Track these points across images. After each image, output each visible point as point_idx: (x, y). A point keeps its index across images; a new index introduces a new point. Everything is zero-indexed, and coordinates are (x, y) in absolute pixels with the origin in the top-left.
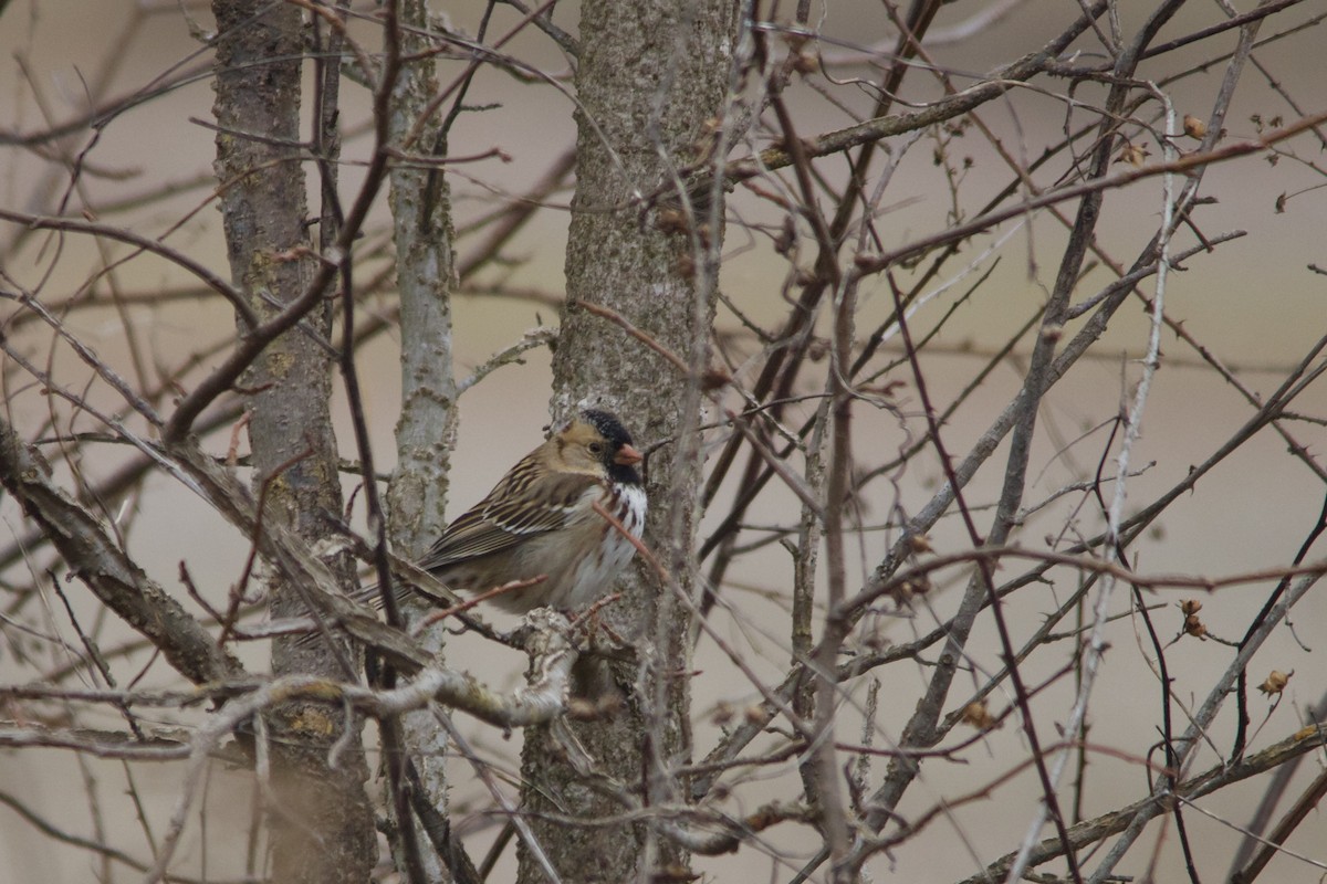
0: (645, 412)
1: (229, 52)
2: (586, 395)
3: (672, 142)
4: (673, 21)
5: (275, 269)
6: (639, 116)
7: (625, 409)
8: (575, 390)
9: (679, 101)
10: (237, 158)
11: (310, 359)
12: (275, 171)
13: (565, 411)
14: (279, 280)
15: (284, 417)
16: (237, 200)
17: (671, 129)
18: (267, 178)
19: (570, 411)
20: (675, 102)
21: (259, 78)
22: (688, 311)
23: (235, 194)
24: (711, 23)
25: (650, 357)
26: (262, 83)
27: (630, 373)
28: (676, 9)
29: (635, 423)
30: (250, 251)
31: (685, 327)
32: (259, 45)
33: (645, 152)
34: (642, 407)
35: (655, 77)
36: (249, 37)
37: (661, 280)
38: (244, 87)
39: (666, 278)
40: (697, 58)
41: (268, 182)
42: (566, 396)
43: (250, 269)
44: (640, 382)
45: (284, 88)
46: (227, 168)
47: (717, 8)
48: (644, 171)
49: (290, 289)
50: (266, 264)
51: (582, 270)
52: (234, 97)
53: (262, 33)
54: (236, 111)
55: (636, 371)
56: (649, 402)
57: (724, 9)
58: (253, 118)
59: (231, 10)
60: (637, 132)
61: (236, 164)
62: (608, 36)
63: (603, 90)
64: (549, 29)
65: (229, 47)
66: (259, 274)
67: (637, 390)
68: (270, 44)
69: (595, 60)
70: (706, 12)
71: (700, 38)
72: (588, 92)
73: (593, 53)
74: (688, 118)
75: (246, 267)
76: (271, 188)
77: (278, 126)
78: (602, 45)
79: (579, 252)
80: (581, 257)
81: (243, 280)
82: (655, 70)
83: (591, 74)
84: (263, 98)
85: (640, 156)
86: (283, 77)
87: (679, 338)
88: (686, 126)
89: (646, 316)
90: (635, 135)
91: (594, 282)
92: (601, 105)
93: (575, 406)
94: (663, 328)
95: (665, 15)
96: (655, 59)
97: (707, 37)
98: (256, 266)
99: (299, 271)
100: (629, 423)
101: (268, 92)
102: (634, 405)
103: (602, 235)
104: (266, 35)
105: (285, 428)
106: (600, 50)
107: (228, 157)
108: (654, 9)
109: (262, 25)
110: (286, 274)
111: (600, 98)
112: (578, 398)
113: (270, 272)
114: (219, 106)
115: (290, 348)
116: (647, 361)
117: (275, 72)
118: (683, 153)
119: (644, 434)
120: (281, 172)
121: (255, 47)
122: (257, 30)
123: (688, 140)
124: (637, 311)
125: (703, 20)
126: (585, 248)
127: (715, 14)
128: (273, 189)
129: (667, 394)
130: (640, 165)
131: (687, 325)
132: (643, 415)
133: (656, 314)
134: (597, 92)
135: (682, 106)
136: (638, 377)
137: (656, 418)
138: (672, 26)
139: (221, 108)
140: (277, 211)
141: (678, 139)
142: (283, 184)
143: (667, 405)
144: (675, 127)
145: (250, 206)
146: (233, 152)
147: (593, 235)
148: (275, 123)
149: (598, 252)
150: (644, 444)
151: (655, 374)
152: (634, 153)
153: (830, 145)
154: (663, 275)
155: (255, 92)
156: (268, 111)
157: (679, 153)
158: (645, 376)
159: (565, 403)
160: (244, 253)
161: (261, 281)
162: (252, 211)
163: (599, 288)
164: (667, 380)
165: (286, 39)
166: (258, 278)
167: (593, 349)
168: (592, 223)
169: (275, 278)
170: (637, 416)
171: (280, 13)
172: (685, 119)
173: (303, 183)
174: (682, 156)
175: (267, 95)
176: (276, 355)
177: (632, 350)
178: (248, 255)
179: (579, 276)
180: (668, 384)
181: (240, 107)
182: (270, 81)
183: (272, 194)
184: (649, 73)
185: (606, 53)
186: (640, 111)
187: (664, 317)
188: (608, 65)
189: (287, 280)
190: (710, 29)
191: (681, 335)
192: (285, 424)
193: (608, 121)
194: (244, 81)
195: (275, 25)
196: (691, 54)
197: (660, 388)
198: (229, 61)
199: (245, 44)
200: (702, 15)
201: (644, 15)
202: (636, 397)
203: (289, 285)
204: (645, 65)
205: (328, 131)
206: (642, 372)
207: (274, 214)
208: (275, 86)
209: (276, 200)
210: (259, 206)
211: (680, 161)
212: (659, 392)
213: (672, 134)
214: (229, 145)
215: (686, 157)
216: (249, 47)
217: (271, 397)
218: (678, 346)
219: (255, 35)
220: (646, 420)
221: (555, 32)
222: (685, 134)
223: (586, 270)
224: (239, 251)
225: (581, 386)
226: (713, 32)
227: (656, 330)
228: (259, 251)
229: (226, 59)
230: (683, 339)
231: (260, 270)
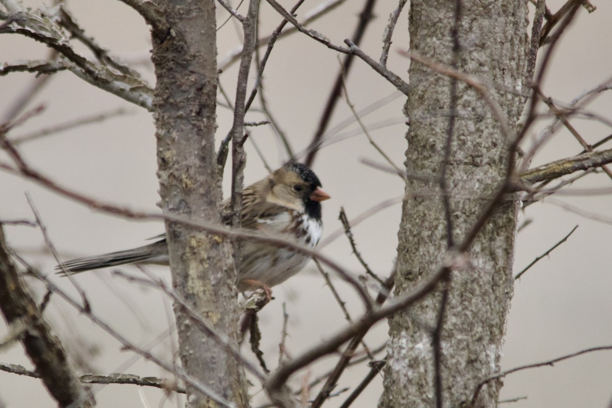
0: (465, 353)
1: (167, 91)
2: (421, 340)
3: (484, 156)
4: (486, 68)
5: (206, 250)
6: (462, 137)
7: (451, 351)
8: (413, 336)
9: (490, 127)
10: (177, 170)
11: (229, 315)
12: (205, 179)
13: (404, 352)
14: (209, 258)
15: (213, 358)
16: (177, 200)
17: (484, 147)
18: (199, 184)
19: (408, 352)
20: (487, 128)
21: (191, 111)
22: (493, 279)
23: (175, 196)
24: (511, 70)
25: (468, 313)
26: (193, 114)
27: (455, 325)
28: (489, 60)
29: (458, 361)
30: (188, 237)
31: (491, 291)
32: (190, 86)
33: (466, 164)
34: (463, 349)
35: (474, 109)
36: (183, 81)
37: (476, 257)
38: (180, 117)
39: (479, 256)
40: (502, 95)
41: (200, 187)
42: (404, 341)
43: (188, 250)
44: (461, 331)
45: (208, 117)
46: (169, 177)
47: (514, 59)
48: (465, 177)
49: (216, 264)
50: (199, 246)
51: (417, 249)
52: (173, 124)
53: (193, 78)
54: (175, 134)
55: (459, 322)
56: (468, 346)
57: (519, 60)
58: (188, 140)
59: (169, 61)
60: (460, 149)
61: (176, 173)
62: (437, 80)
63: (433, 119)
64: (385, 74)
65: (167, 88)
66: (194, 253)
67: (459, 337)
68: (199, 87)
69: (426, 97)
70: (508, 62)
71: (504, 81)
72: (421, 120)
73: (424, 92)
74: (497, 139)
75: (184, 248)
76: (202, 191)
77: (205, 146)
78: (433, 86)
79: (414, 236)
80: (416, 240)
81: (182, 258)
82: (473, 104)
83: (423, 107)
84: (194, 125)
85: (462, 167)
86: (207, 109)
87: (487, 298)
88: (495, 145)
89: (466, 283)
90: (459, 151)
91: (427, 258)
92: (433, 130)
93: (412, 349)
94: (477, 292)
95: (481, 65)
96: (473, 96)
97: (508, 81)
98: (192, 248)
99: (221, 250)
100: (454, 361)
101: (198, 121)
102: (458, 347)
103: (434, 224)
104: (196, 80)
105: (214, 366)
106: (431, 90)
107: (170, 168)
108: (473, 60)
109: (193, 72)
110: (213, 253)
111: (431, 124)
112: (415, 342)
113: (202, 252)
114: (160, 131)
115: (217, 308)
116: (466, 315)
117: (202, 106)
118: (492, 164)
119: (465, 369)
120: (208, 179)
121: (187, 88)
122: (190, 75)
123: (495, 155)
124: (459, 279)
125: (506, 68)
126: (419, 234)
127: (513, 63)
128: (204, 192)
129: (480, 339)
130: (462, 173)
131: (493, 289)
132: (463, 355)
133: (473, 281)
134: (428, 120)
135: (492, 130)
136: (461, 327)
137: (473, 357)
138: (486, 72)
139: (162, 132)
140: (206, 207)
141: (489, 154)
142: (209, 187)
143: (480, 347)
144: (487, 145)
145: (187, 204)
146: (174, 165)
147: (426, 224)
148: (203, 143)
149: (430, 237)
150: (464, 376)
151: (471, 325)
152: (458, 164)
153: (605, 159)
154: (478, 253)
155: (188, 120)
156: (198, 134)
157: (489, 164)
158: (465, 326)
159: (404, 346)
160: (182, 238)
161: (196, 259)
162: (188, 208)
163: (432, 263)
164: (480, 329)
165: (209, 82)
166: (193, 257)
167: (427, 307)
168: (425, 215)
169: (206, 257)
170: (460, 355)
171: (205, 63)
172: (494, 140)
173: (220, 187)
174: (491, 166)
175: (198, 123)
176: (207, 313)
177: (457, 307)
178: (186, 239)
179: (414, 253)
180: (481, 332)
181: (178, 131)
182: (199, 113)
183: (203, 195)
184: (469, 106)
185: (437, 92)
186: (463, 135)
187: (478, 283)
188: (438, 100)
189: (214, 258)
190: (510, 74)
191: (489, 296)
192: (214, 363)
193: (438, 141)
194: (181, 112)
195: (202, 72)
196: (498, 93)
197: (475, 335)
198: (168, 98)
199: (180, 86)
200: (506, 64)
201: (466, 64)
202: (460, 341)
203: (215, 261)
204: (466, 101)
205: (238, 149)
206: (463, 324)
207: (204, 210)
208: (202, 116)
209: (205, 199)
210: (194, 204)
211: (490, 170)
212: (474, 338)
213: (484, 151)
214: (170, 160)
215: (494, 167)
216: (183, 88)
217: (204, 343)
218: (487, 304)
219: (188, 79)
220: (465, 358)
221: (390, 76)
222: (493, 150)
223: (421, 249)
224: (179, 237)
225: (418, 334)
226: (512, 76)
227: (472, 293)
228: (194, 237)
229: (165, 97)
230: (490, 298)
231: (195, 251)
